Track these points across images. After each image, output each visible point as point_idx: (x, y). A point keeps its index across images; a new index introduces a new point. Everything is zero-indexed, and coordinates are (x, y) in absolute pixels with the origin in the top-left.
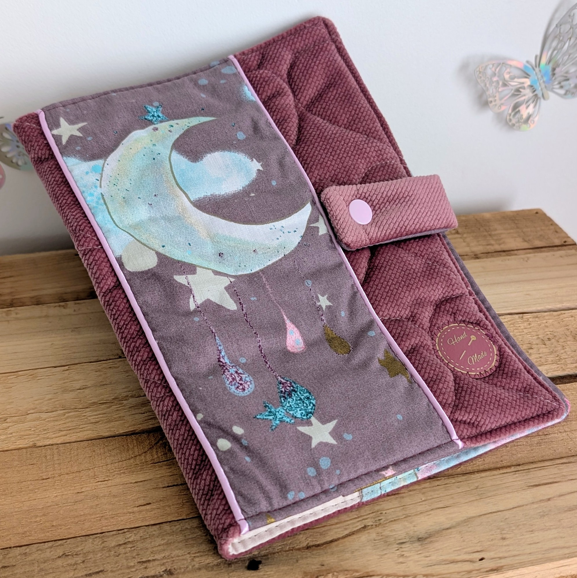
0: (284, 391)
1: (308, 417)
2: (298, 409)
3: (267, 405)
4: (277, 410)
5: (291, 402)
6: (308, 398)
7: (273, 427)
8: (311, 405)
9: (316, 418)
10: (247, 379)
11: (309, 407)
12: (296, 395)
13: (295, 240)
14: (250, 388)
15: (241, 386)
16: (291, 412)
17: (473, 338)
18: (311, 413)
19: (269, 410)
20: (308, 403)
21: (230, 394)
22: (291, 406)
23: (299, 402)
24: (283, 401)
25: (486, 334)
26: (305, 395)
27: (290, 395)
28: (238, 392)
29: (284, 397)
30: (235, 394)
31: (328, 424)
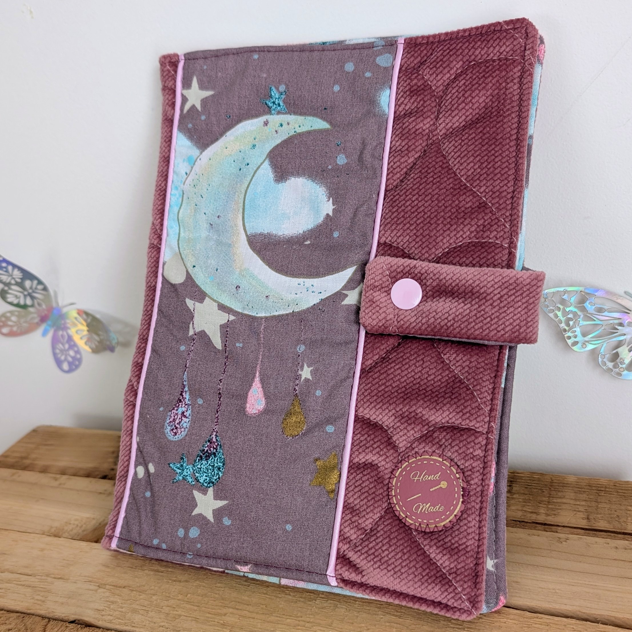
0: (205, 451)
1: (209, 485)
2: (205, 474)
3: (184, 457)
4: (187, 467)
5: (204, 465)
6: (219, 469)
7: (175, 481)
8: (217, 477)
9: (214, 491)
10: (185, 425)
12: (213, 460)
13: (312, 300)
15: (175, 430)
16: (197, 475)
17: (443, 485)
18: (213, 483)
19: (182, 463)
20: (216, 473)
21: (164, 433)
22: (201, 469)
23: (210, 467)
24: (197, 461)
25: (463, 488)
26: (219, 464)
27: (207, 458)
28: (170, 434)
29: (201, 457)
30: (167, 435)
31: (219, 501)
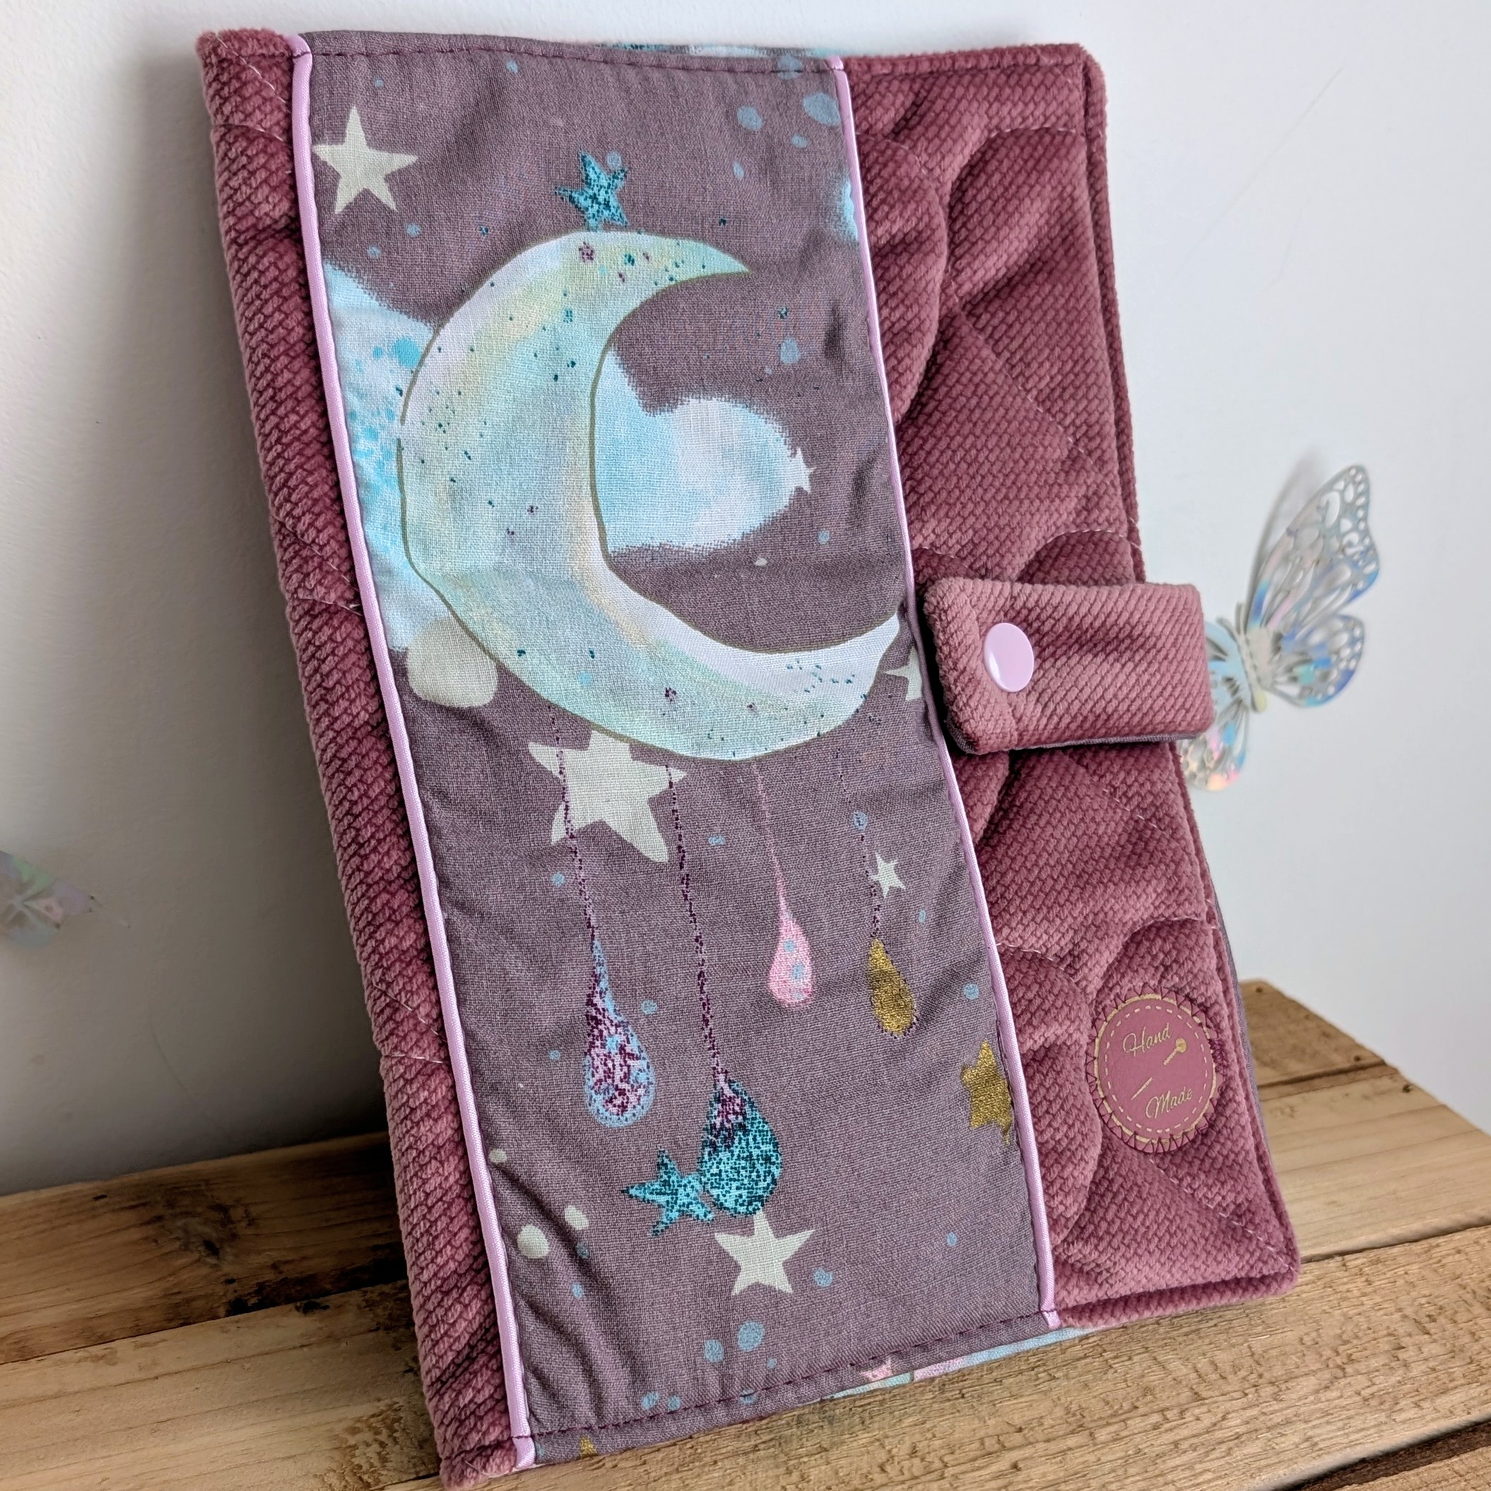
0: (718, 1126)
1: (751, 1209)
2: (735, 1185)
3: (666, 1161)
4: (684, 1182)
5: (725, 1161)
6: (767, 1159)
7: (661, 1227)
8: (769, 1179)
9: (768, 1217)
10: (642, 1078)
11: (762, 1184)
12: (744, 1144)
13: (848, 703)
14: (641, 1104)
15: (618, 1098)
16: (715, 1192)
17: (1181, 1046)
18: (760, 1198)
19: (665, 1177)
20: (762, 1173)
21: (588, 1117)
22: (720, 1174)
23: (743, 1163)
24: (706, 1158)
25: (1210, 1041)
26: (763, 1148)
27: (728, 1142)
28: (607, 1114)
29: (713, 1145)
30: (599, 1120)
31: (789, 1237)
